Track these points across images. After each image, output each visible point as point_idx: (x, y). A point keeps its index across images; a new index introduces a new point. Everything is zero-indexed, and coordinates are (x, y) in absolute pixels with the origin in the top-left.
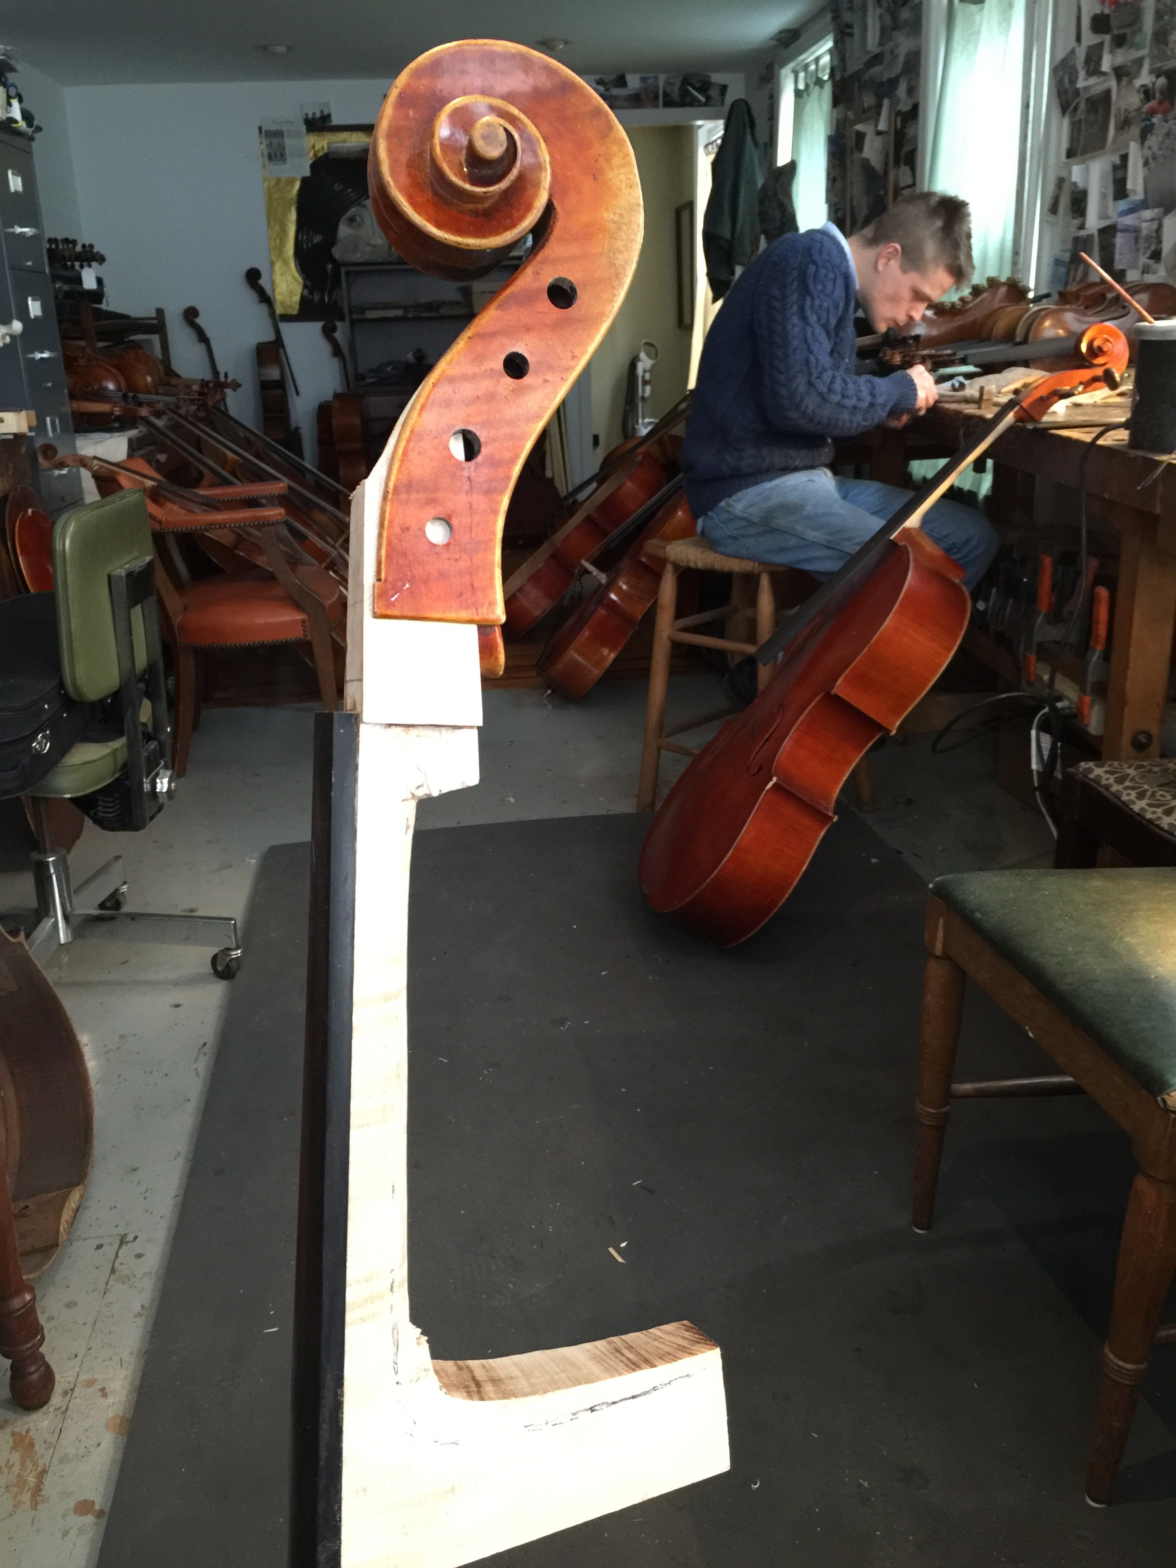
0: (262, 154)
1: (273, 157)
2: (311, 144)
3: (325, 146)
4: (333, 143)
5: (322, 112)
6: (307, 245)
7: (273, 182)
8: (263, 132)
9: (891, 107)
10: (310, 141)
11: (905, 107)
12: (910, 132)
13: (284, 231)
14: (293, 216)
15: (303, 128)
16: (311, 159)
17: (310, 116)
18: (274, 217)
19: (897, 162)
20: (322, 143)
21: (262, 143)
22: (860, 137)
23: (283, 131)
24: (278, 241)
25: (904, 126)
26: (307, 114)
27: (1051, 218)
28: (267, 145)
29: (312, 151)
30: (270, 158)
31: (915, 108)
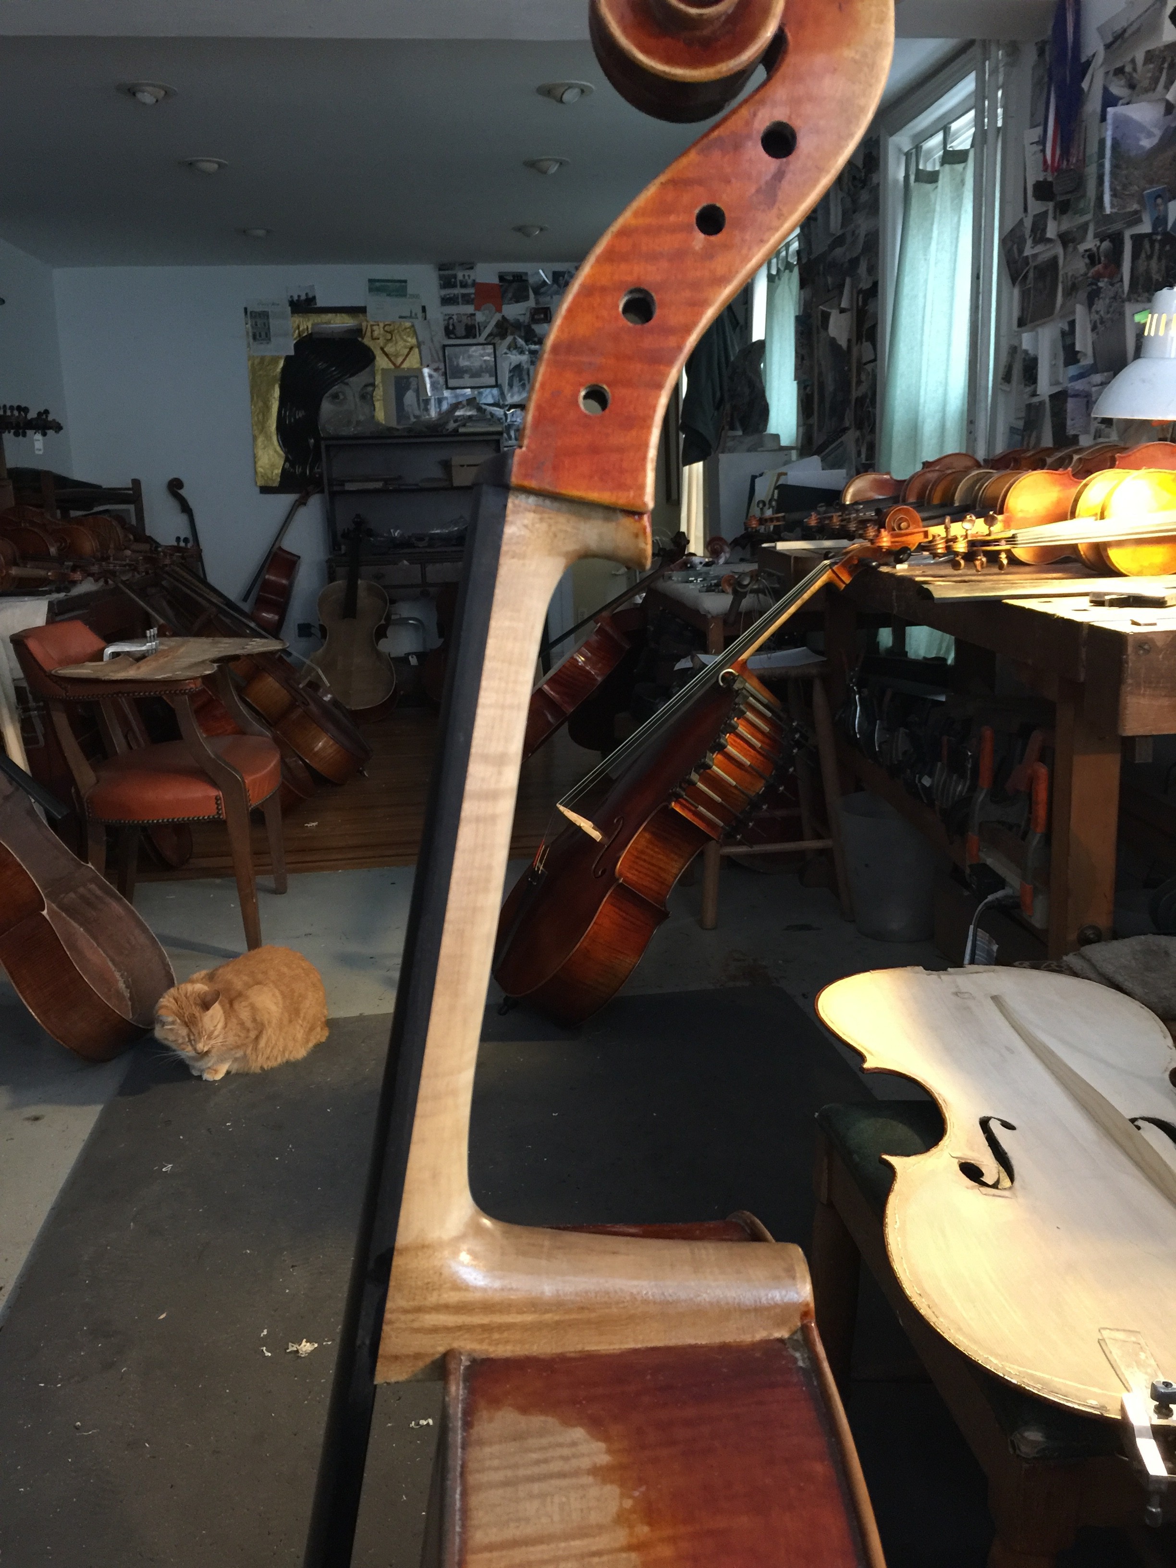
0: (248, 333)
1: (258, 337)
2: (296, 325)
3: (310, 327)
4: (318, 324)
5: (307, 294)
6: (290, 421)
7: (257, 361)
8: (249, 313)
9: (853, 286)
10: (295, 322)
11: (865, 285)
12: (870, 308)
13: (267, 407)
14: (277, 392)
15: (289, 309)
16: (295, 339)
17: (296, 298)
18: (258, 393)
19: (859, 338)
20: (307, 324)
21: (247, 324)
22: (826, 317)
23: (268, 312)
24: (261, 417)
25: (865, 302)
26: (291, 297)
27: (1006, 387)
28: (252, 325)
29: (297, 331)
30: (254, 338)
31: (875, 284)
